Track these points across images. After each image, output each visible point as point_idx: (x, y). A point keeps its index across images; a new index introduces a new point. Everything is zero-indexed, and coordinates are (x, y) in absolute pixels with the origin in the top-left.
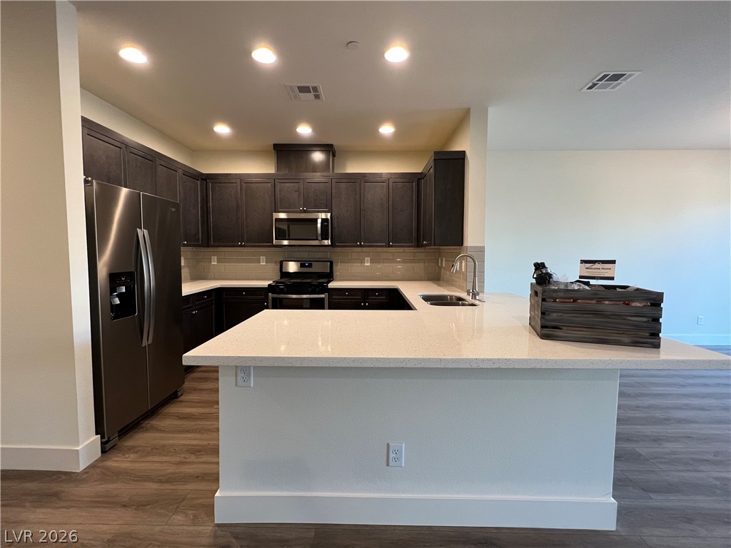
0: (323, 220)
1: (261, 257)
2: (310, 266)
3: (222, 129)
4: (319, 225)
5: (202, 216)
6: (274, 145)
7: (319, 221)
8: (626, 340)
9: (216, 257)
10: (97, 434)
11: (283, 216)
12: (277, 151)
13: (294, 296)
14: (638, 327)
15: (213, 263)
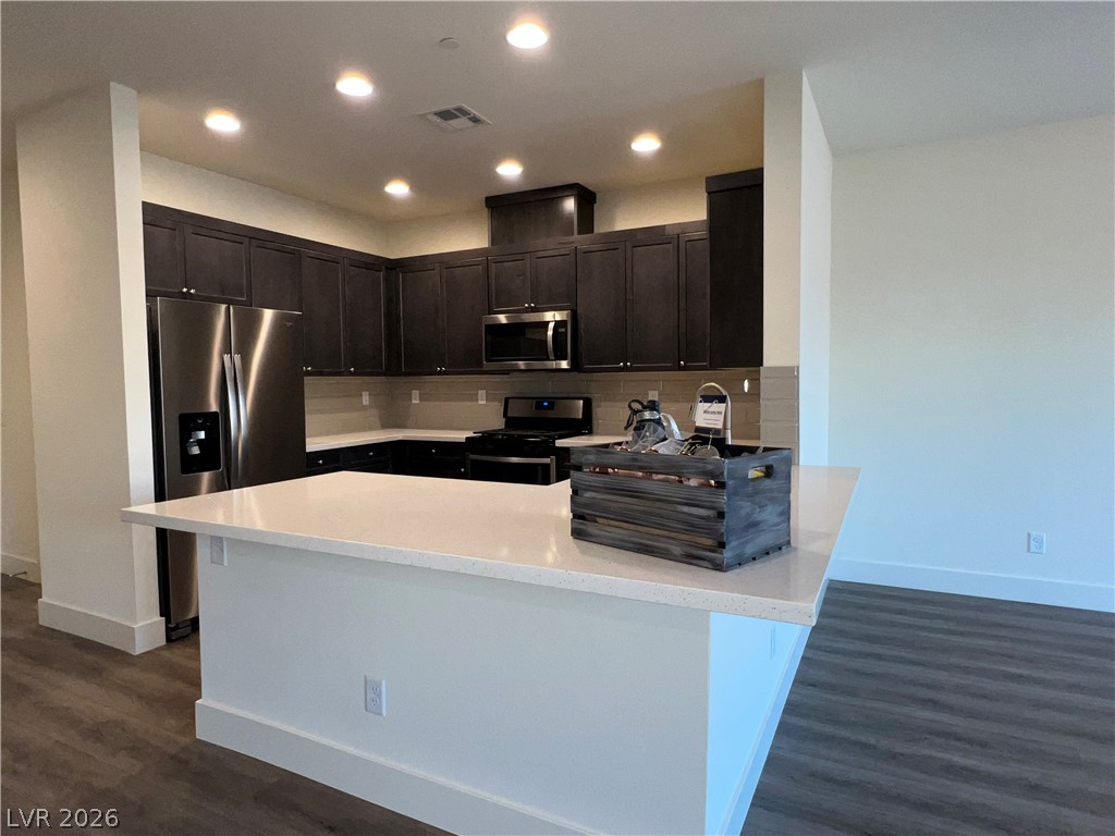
0: (558, 324)
1: (480, 392)
2: (551, 406)
3: (398, 189)
4: (550, 333)
5: (388, 326)
6: (487, 198)
7: (551, 325)
8: (677, 550)
9: (417, 392)
10: (161, 616)
11: (503, 319)
12: (492, 208)
13: (515, 460)
14: (691, 526)
15: (414, 402)
